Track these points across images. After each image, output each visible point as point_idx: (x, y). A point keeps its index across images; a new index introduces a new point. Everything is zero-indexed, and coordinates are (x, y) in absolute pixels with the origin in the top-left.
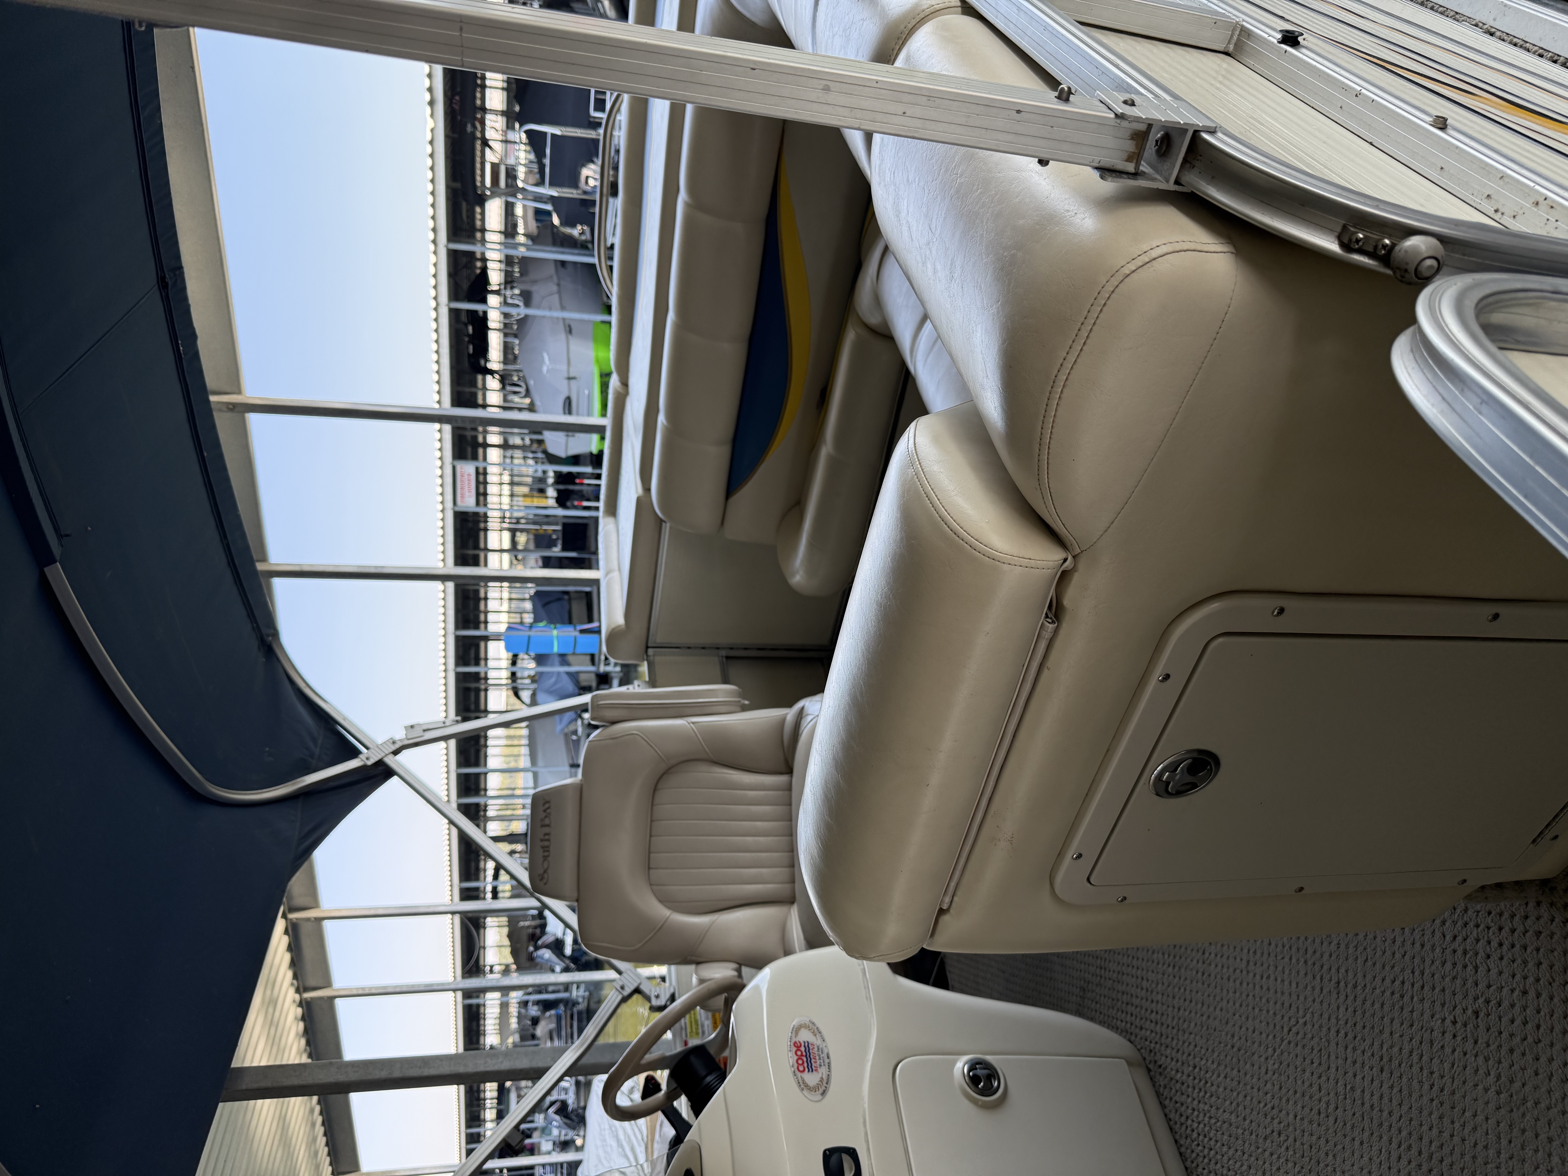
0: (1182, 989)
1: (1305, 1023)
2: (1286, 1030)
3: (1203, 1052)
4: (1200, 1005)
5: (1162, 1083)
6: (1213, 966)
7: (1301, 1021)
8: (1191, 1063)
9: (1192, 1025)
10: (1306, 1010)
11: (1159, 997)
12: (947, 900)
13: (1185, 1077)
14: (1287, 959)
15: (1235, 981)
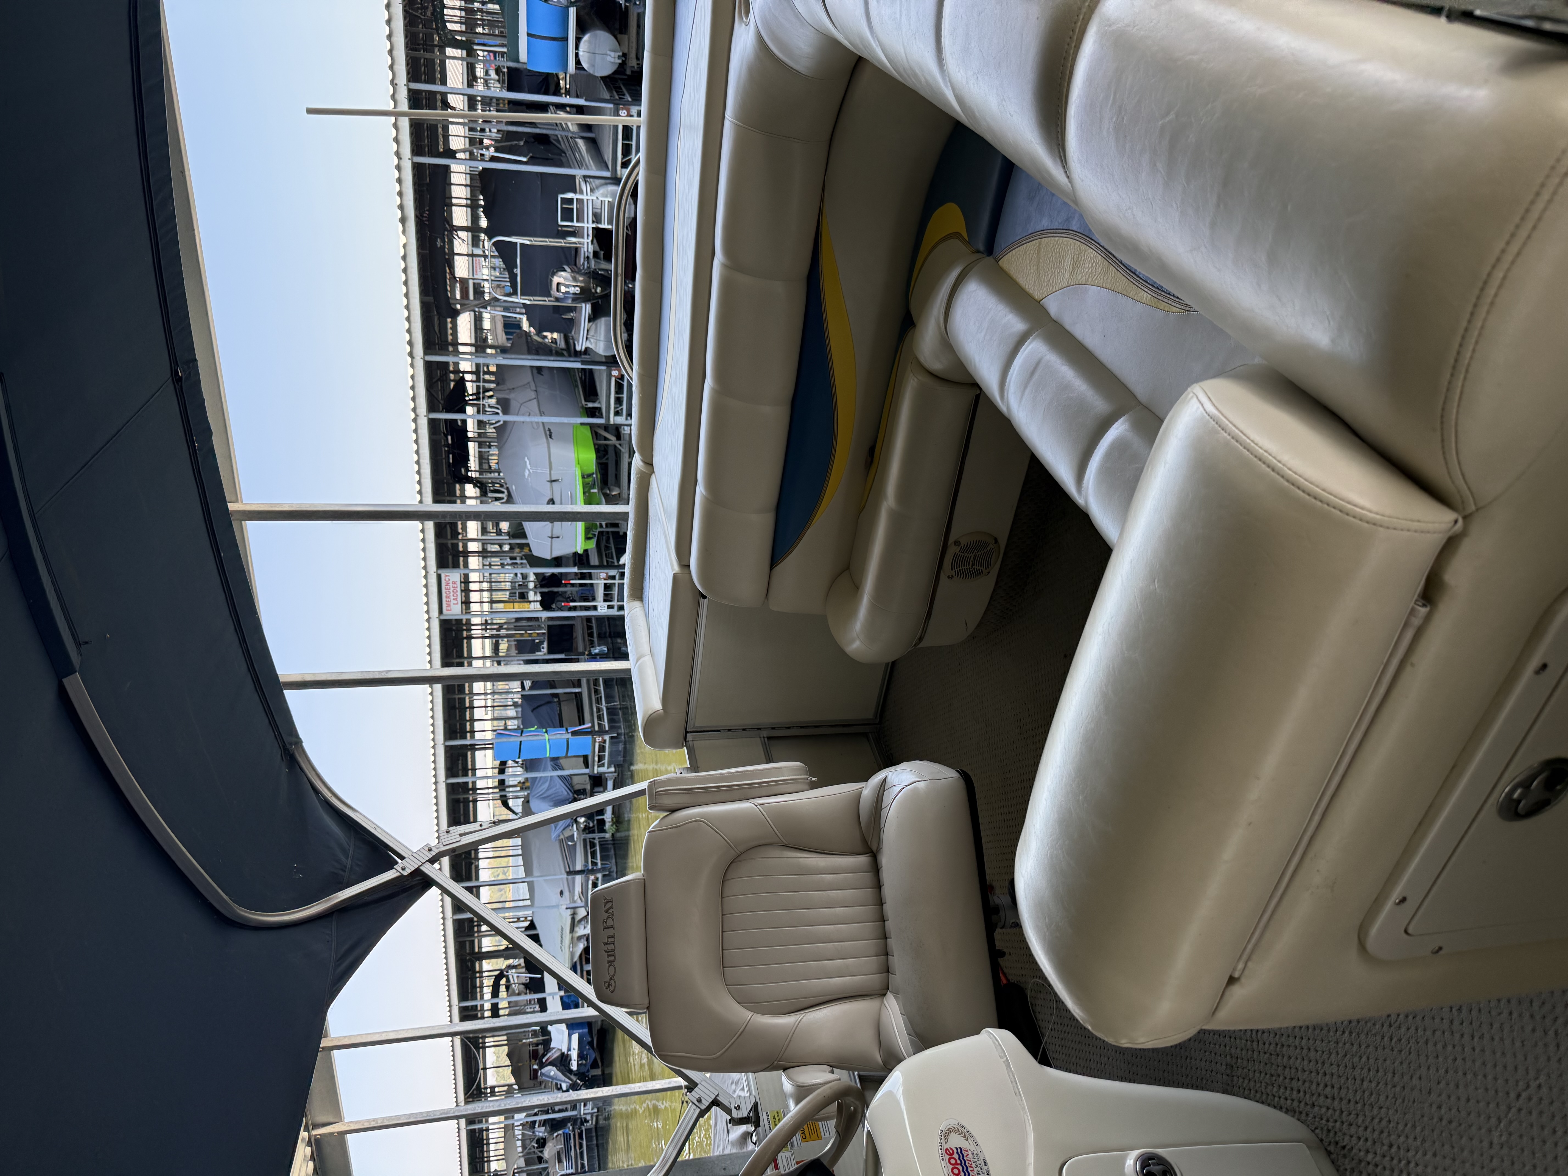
0: (1364, 1059)
1: (1539, 1086)
2: (1513, 1095)
3: (1400, 1127)
4: (1390, 1075)
5: (1348, 1167)
6: (1403, 1030)
7: (1534, 1085)
8: (1386, 1142)
9: (1382, 1098)
10: (1538, 1071)
11: (1334, 1069)
12: (1241, 966)
13: (1378, 1158)
14: (1505, 1015)
15: (1435, 1044)
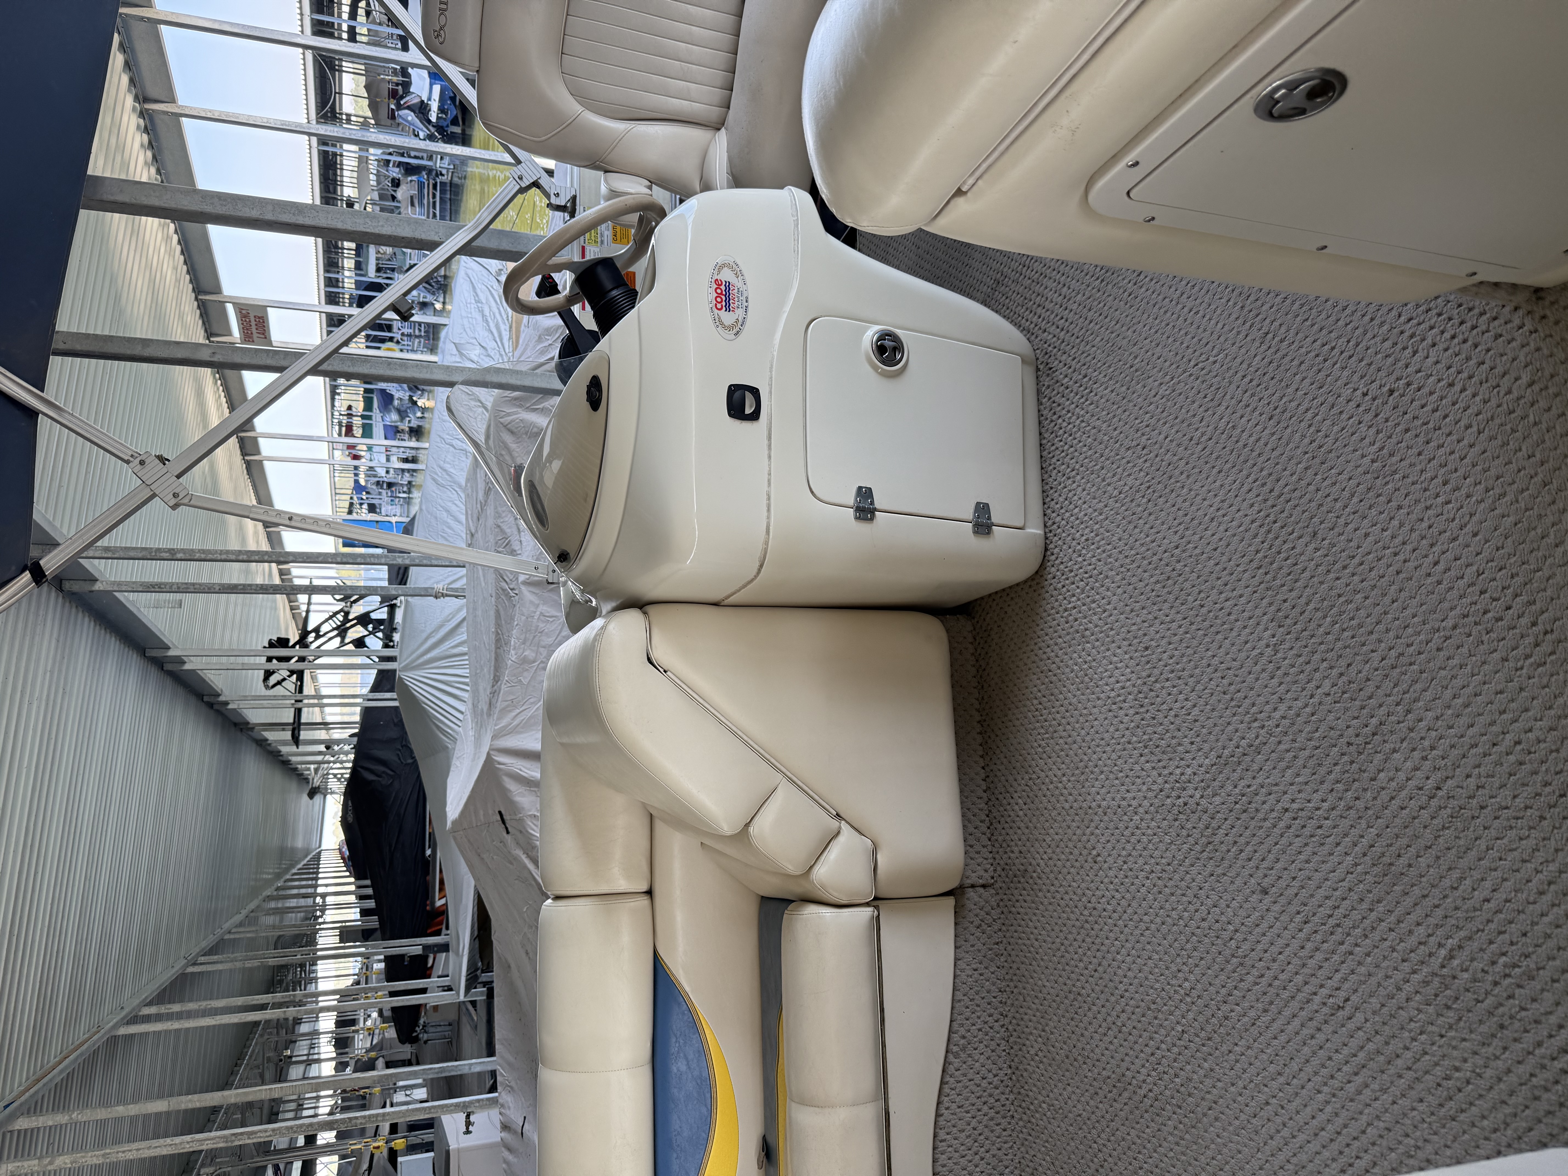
0: (1101, 305)
1: (1215, 362)
2: (1192, 363)
3: (1099, 365)
4: (1114, 323)
5: (1046, 384)
6: (1143, 289)
7: (1211, 359)
8: (1083, 372)
9: (1098, 339)
10: (1222, 350)
12: (971, 181)
